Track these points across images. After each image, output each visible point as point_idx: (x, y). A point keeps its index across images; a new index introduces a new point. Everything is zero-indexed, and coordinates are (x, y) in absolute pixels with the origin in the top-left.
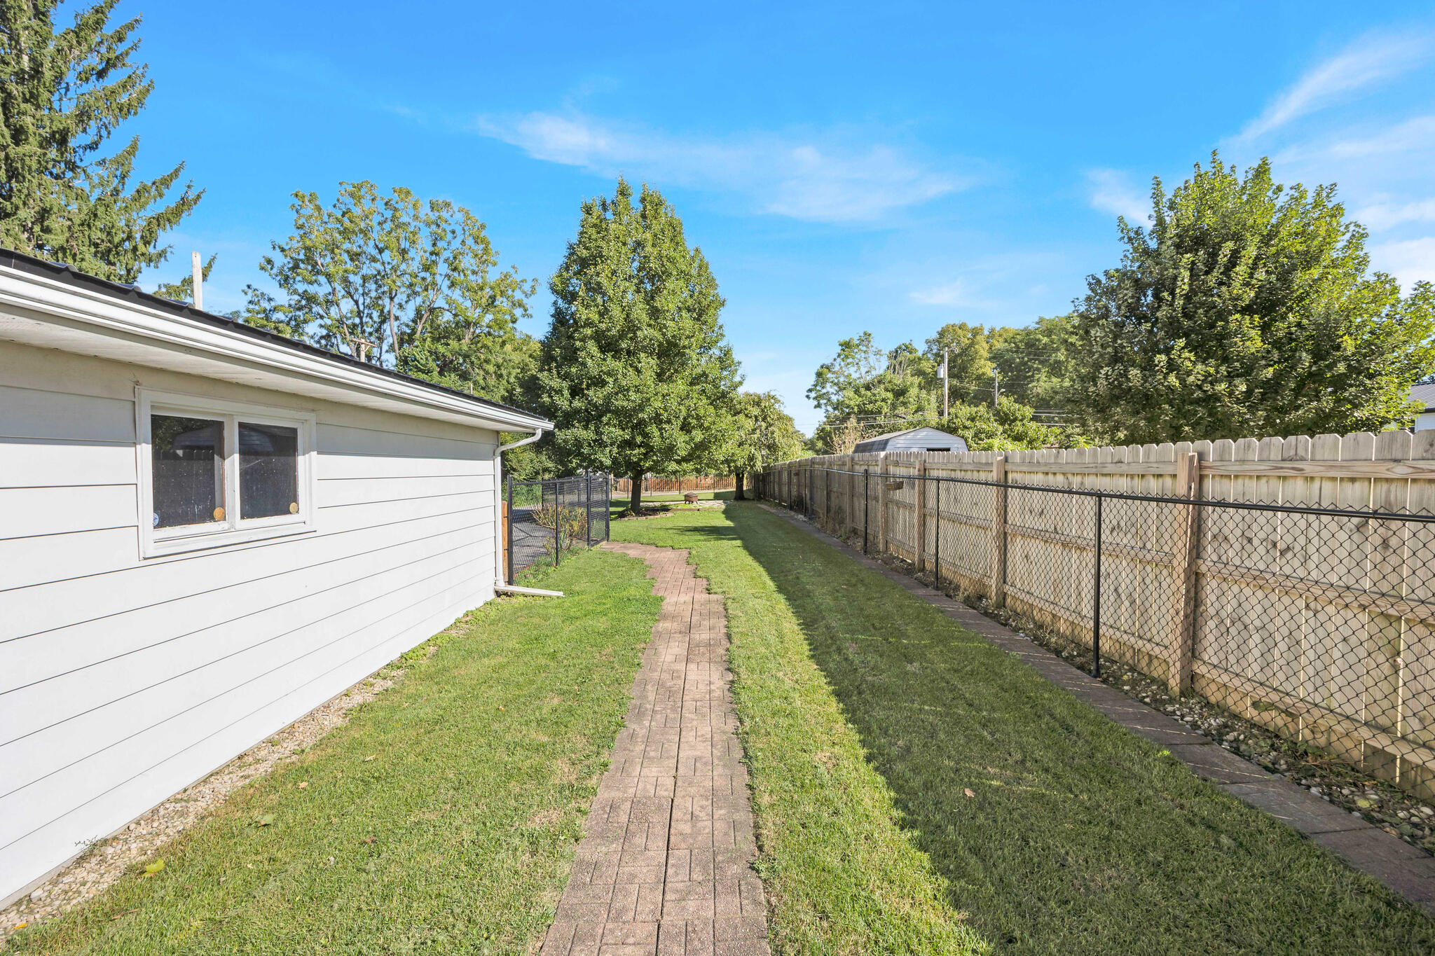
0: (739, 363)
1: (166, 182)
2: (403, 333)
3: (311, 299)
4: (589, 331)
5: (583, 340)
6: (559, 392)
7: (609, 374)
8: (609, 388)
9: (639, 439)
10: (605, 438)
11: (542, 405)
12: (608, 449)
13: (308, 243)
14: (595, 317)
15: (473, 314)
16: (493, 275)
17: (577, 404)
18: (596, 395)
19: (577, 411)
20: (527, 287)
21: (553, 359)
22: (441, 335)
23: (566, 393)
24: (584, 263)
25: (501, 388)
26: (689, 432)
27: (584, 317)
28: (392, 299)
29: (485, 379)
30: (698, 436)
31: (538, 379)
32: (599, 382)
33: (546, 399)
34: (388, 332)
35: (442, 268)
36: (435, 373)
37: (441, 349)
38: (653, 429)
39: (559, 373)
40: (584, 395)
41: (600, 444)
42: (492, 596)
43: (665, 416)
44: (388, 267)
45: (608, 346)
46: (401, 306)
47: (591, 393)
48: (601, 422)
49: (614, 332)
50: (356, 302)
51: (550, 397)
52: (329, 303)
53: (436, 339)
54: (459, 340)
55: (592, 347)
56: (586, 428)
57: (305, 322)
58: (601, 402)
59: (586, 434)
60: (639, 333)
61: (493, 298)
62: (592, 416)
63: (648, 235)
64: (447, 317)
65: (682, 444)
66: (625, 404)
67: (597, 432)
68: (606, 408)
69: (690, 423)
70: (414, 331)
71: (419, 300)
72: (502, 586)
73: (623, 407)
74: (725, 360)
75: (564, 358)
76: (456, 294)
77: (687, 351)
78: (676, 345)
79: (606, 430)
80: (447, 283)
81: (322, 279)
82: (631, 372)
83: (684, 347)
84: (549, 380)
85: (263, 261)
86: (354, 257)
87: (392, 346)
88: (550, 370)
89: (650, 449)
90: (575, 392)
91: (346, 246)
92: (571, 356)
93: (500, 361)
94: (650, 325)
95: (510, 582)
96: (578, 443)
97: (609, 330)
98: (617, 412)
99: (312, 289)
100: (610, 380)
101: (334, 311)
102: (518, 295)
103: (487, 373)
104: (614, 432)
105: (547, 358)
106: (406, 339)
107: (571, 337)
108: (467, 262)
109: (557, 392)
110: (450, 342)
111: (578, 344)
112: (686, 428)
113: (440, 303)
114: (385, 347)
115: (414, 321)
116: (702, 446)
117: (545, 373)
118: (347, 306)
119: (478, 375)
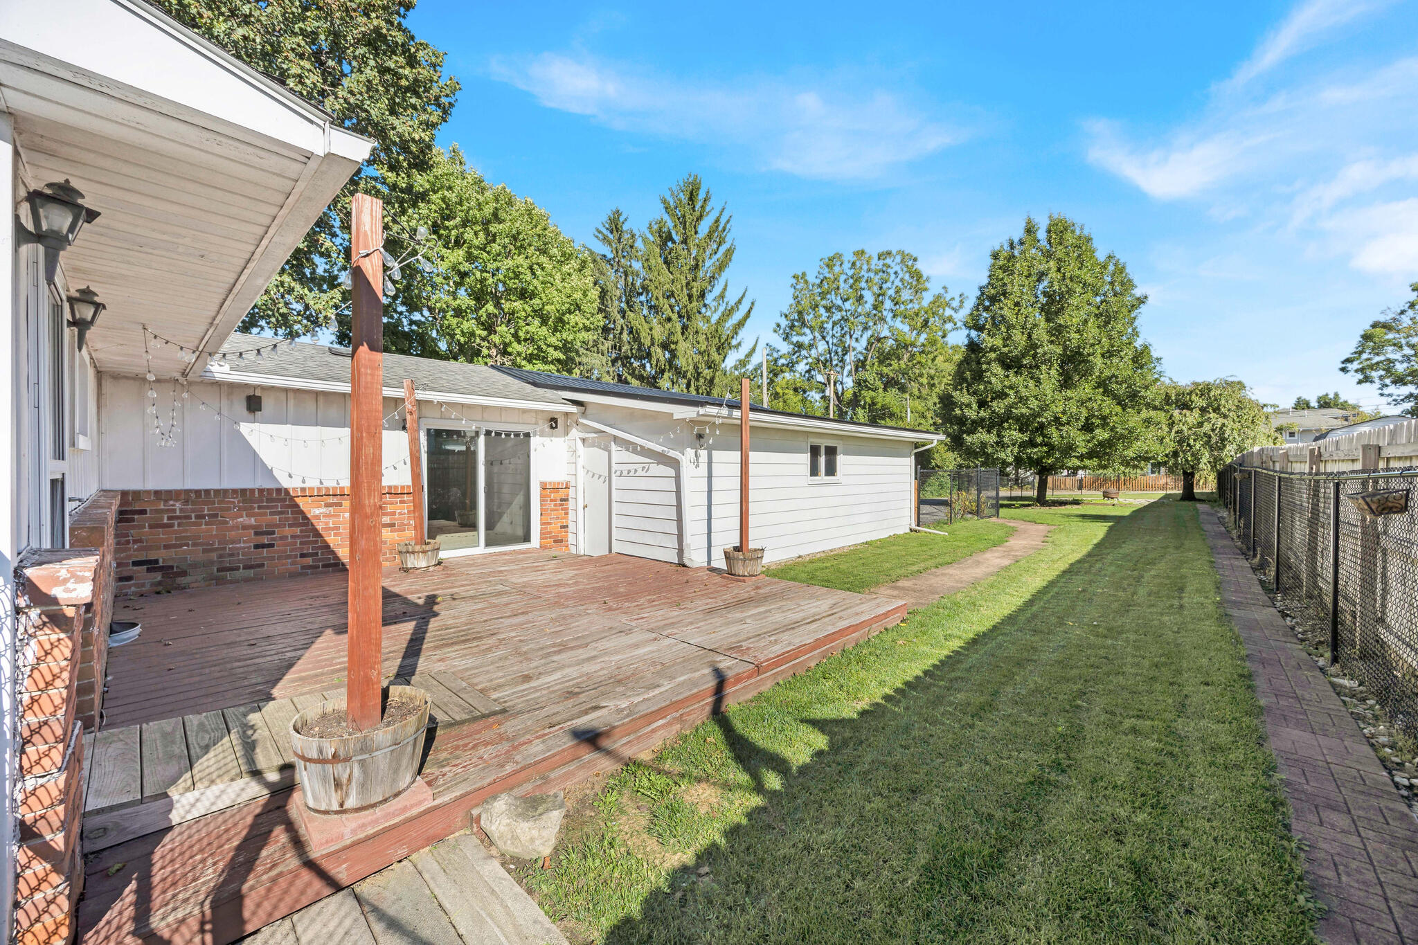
0: (1159, 359)
1: (740, 302)
2: (859, 360)
3: (800, 346)
4: (993, 355)
5: (989, 363)
6: (969, 406)
7: (1011, 388)
8: (1012, 398)
9: (1039, 440)
10: (1006, 440)
11: (955, 416)
12: (1009, 449)
13: (800, 308)
14: (998, 342)
15: (911, 336)
16: (927, 298)
17: (982, 414)
18: (999, 406)
19: (983, 420)
20: (955, 304)
21: (965, 380)
22: (884, 358)
23: (975, 406)
24: (993, 300)
25: (934, 395)
26: (1091, 431)
27: (989, 345)
28: (851, 337)
29: (919, 390)
30: (1102, 434)
31: (953, 397)
32: (1001, 395)
33: (958, 411)
34: (848, 361)
35: (888, 304)
36: (881, 391)
37: (885, 370)
38: (1053, 431)
39: (968, 391)
40: (988, 406)
41: (1001, 444)
42: (908, 531)
43: (1064, 419)
44: (849, 313)
45: (1010, 363)
46: (857, 339)
47: (994, 404)
48: (1003, 428)
49: (1015, 353)
50: (827, 343)
51: (961, 410)
52: (811, 346)
53: (881, 362)
54: (899, 360)
55: (997, 369)
56: (989, 432)
57: (797, 362)
58: (1003, 411)
59: (992, 438)
60: (1040, 351)
61: (926, 322)
62: (996, 423)
63: (1052, 264)
64: (891, 342)
65: (1081, 442)
66: (1024, 411)
67: (999, 436)
68: (1007, 416)
69: (1093, 423)
70: (866, 359)
71: (869, 333)
72: (914, 526)
73: (1022, 414)
74: (1141, 358)
75: (974, 379)
76: (898, 324)
77: (1091, 358)
78: (1081, 354)
79: (1006, 433)
80: (891, 315)
81: (807, 331)
82: (1031, 384)
83: (1089, 355)
84: (962, 397)
85: (775, 326)
86: (828, 309)
87: (850, 372)
88: (961, 390)
89: (1052, 447)
90: (982, 404)
91: (824, 302)
92: (979, 376)
93: (932, 372)
94: (1052, 342)
95: (918, 525)
96: (984, 445)
97: (1010, 352)
98: (1018, 419)
99: (801, 339)
100: (1011, 392)
101: (813, 352)
102: (948, 312)
103: (921, 385)
104: (1014, 435)
105: (959, 379)
106: (860, 365)
107: (979, 363)
108: (906, 295)
109: (967, 406)
110: (893, 362)
111: (984, 366)
112: (1088, 428)
113: (885, 333)
114: (846, 373)
115: (866, 349)
116: (1109, 444)
117: (958, 392)
118: (822, 346)
119: (914, 387)
